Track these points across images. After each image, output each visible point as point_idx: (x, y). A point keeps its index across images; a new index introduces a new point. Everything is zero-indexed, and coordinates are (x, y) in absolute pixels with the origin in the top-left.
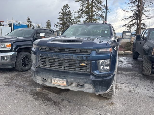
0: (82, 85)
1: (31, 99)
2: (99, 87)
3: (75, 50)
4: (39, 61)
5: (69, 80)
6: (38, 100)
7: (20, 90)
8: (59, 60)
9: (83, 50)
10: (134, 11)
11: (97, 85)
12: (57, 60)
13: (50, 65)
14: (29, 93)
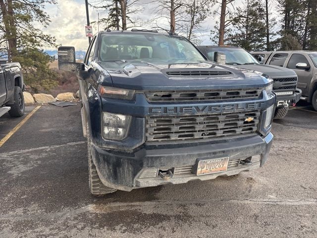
3: (238, 93)
5: (232, 157)
10: (108, 9)
12: (202, 118)
13: (178, 135)
14: (88, 228)
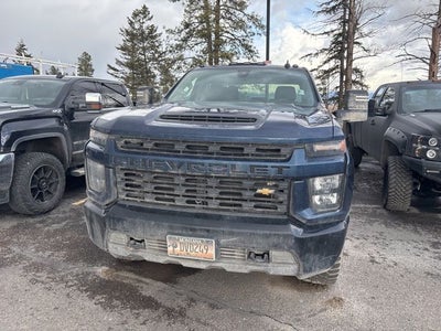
0: (262, 256)
1: (90, 304)
2: (312, 257)
3: (242, 149)
4: (116, 184)
5: (223, 241)
6: (112, 307)
7: (44, 279)
8: (187, 180)
9: (266, 148)
10: (332, 35)
11: (308, 251)
12: (183, 179)
13: (155, 196)
14: (74, 288)
